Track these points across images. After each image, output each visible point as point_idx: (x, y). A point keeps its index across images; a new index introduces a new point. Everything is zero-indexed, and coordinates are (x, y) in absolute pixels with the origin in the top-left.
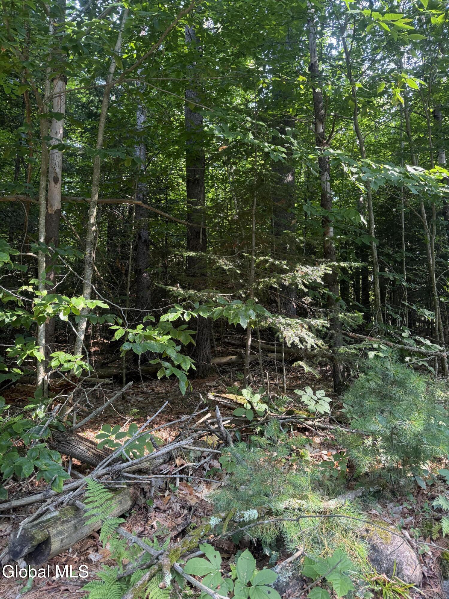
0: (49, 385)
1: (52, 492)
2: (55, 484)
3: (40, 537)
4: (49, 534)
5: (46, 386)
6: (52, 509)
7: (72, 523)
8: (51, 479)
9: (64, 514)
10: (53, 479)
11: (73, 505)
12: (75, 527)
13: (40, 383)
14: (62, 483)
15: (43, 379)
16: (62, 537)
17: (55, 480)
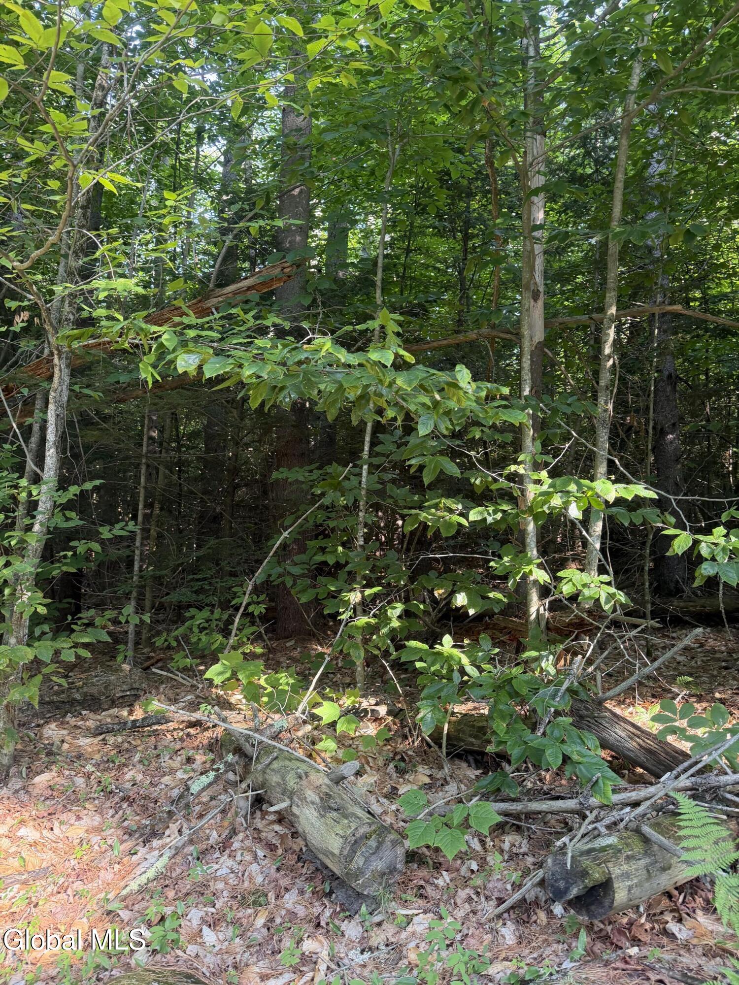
0: (548, 622)
1: (594, 801)
2: (596, 788)
3: (597, 875)
4: (610, 873)
5: (543, 623)
6: (603, 830)
7: (643, 862)
8: (590, 780)
9: (627, 844)
10: (594, 779)
11: (638, 831)
12: (648, 871)
13: (533, 617)
14: (609, 789)
15: (538, 610)
16: (629, 883)
17: (597, 781)
